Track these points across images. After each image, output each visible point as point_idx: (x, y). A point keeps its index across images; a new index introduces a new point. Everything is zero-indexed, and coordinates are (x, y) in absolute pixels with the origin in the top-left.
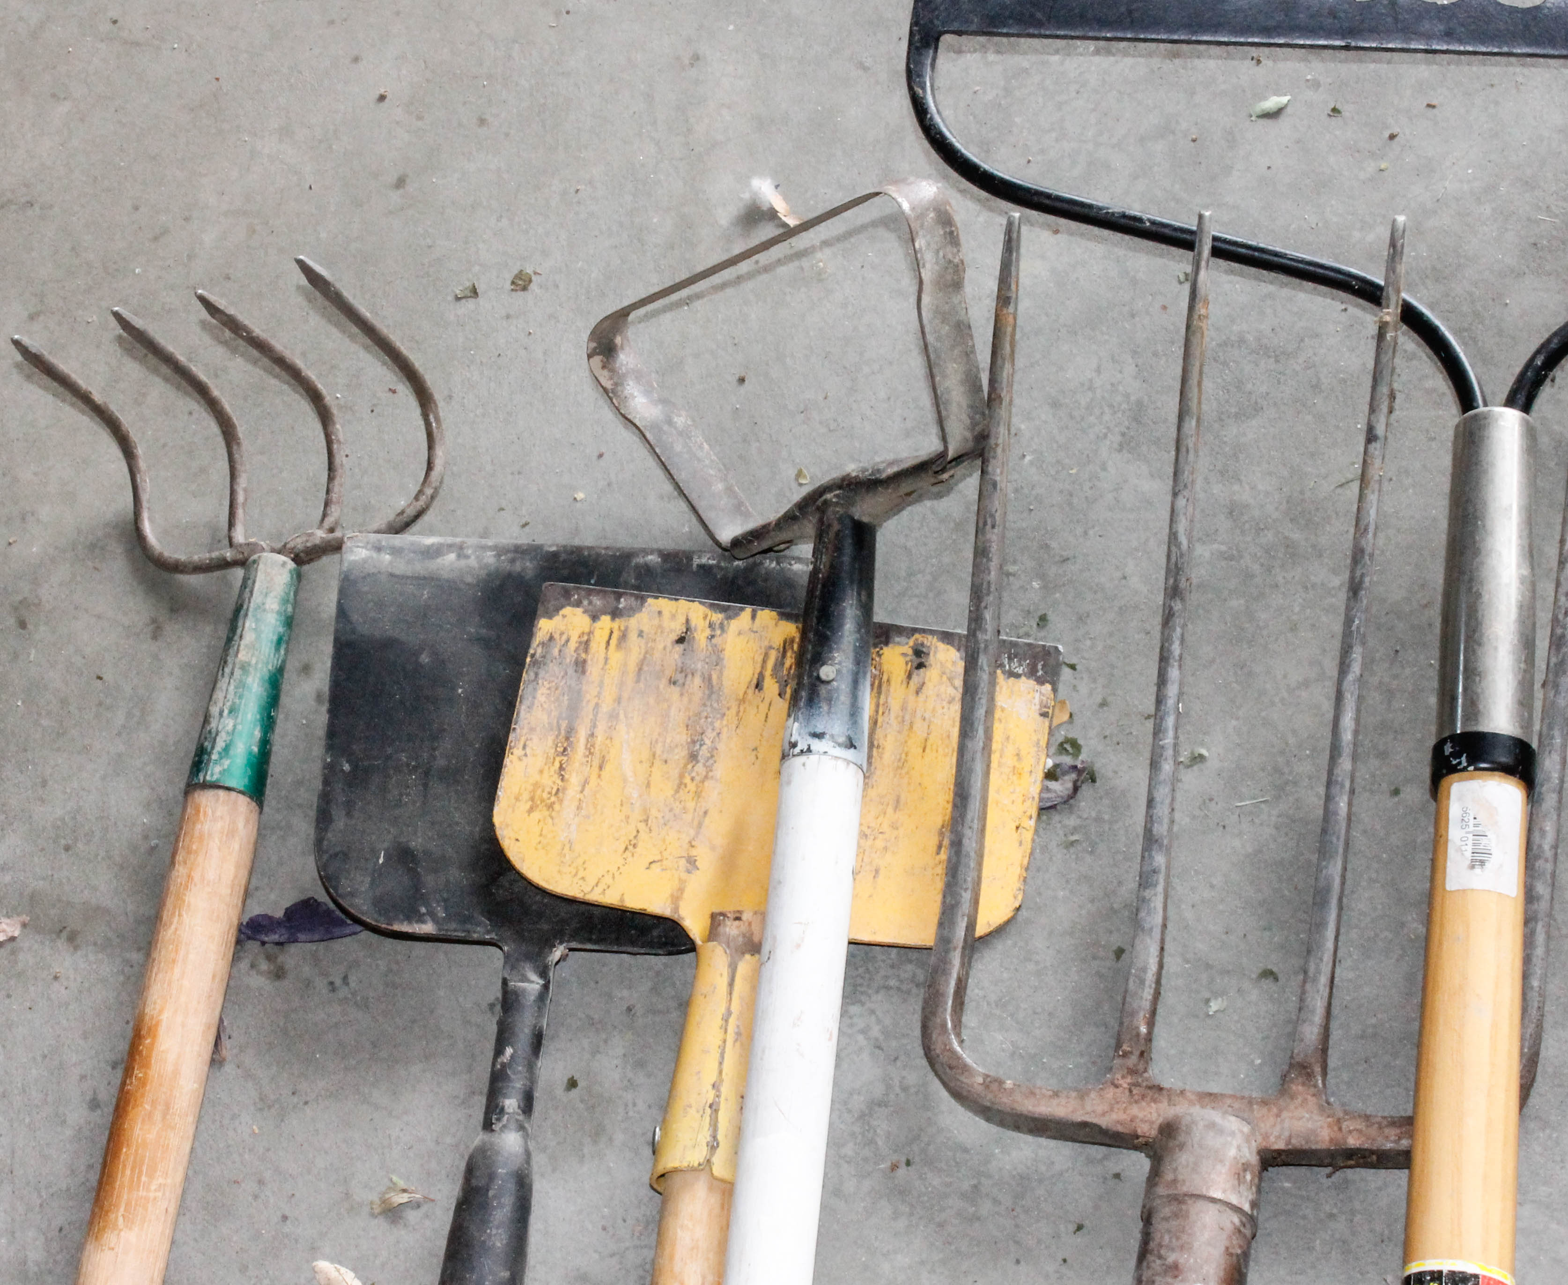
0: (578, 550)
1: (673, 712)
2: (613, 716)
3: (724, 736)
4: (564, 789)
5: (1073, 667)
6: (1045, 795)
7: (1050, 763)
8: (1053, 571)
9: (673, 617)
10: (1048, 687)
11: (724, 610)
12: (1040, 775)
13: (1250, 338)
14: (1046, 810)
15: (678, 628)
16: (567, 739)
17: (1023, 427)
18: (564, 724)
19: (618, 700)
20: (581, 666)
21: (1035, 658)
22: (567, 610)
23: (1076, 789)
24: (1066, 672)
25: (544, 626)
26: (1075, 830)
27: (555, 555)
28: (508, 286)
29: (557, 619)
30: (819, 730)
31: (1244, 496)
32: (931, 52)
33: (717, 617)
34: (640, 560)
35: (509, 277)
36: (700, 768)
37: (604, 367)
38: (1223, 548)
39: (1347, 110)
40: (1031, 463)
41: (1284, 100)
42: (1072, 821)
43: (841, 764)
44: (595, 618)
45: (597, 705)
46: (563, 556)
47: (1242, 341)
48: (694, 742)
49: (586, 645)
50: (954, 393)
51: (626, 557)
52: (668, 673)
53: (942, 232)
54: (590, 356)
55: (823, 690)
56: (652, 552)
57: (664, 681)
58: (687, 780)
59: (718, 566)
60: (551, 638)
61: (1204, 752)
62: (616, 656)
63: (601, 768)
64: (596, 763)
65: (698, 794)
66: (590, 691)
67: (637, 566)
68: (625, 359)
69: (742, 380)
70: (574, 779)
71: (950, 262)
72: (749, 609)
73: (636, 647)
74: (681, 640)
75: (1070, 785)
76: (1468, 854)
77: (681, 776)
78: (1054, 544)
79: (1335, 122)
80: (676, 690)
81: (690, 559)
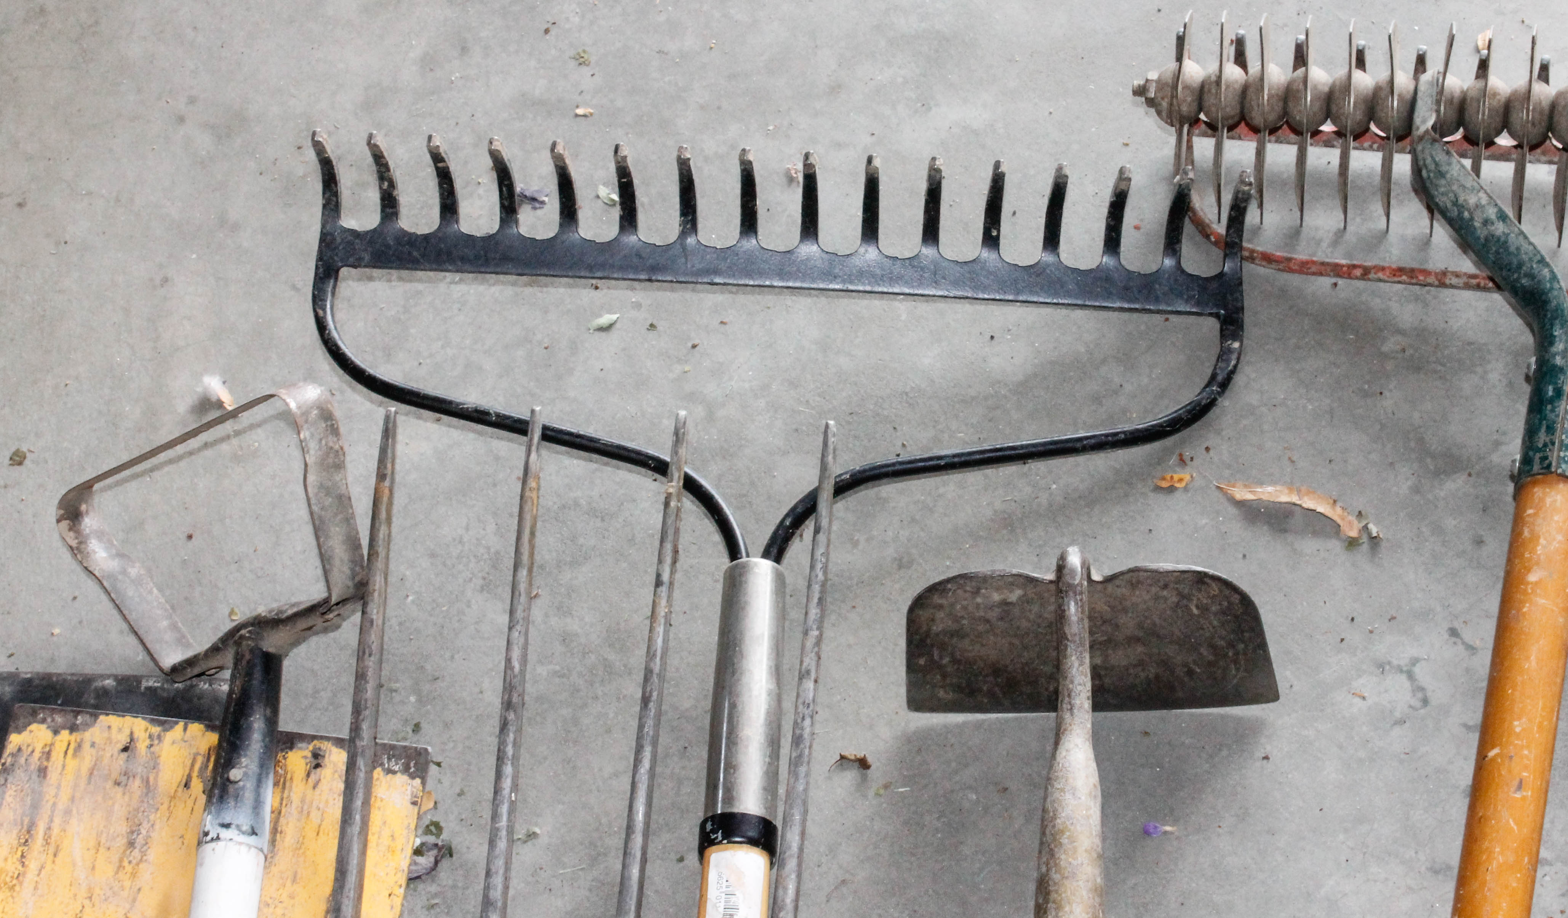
0: (47, 677)
1: (117, 807)
2: (68, 812)
3: (157, 827)
4: (25, 873)
5: (439, 764)
6: (413, 868)
7: (418, 842)
8: (426, 688)
9: (120, 730)
10: (418, 781)
11: (161, 723)
12: (409, 851)
13: (583, 502)
14: (413, 880)
15: (123, 739)
16: (29, 832)
17: (408, 573)
18: (26, 821)
19: (72, 799)
20: (43, 772)
21: (409, 758)
22: (34, 727)
23: (436, 862)
24: (433, 768)
25: (14, 740)
26: (436, 895)
27: (29, 681)
28: (7, 461)
29: (25, 734)
30: (227, 820)
31: (573, 625)
32: (332, 281)
33: (156, 730)
34: (99, 684)
35: (8, 454)
36: (136, 853)
37: (70, 529)
38: (557, 668)
39: (661, 325)
40: (413, 602)
41: (614, 317)
42: (433, 888)
43: (244, 849)
44: (56, 732)
45: (54, 804)
46: (37, 682)
47: (577, 504)
48: (132, 832)
49: (48, 755)
50: (337, 551)
51: (88, 680)
52: (115, 775)
53: (324, 425)
54: (58, 521)
55: (231, 789)
56: (108, 677)
57: (110, 784)
58: (126, 863)
59: (162, 688)
60: (20, 750)
61: (537, 830)
62: (71, 763)
63: (55, 855)
64: (52, 850)
65: (134, 875)
66: (49, 791)
67: (96, 690)
68: (89, 523)
69: (190, 537)
70: (33, 865)
71: (331, 448)
72: (181, 724)
73: (88, 756)
74: (125, 749)
75: (432, 859)
76: (721, 910)
77: (121, 861)
78: (428, 667)
79: (652, 335)
80: (120, 790)
81: (139, 682)
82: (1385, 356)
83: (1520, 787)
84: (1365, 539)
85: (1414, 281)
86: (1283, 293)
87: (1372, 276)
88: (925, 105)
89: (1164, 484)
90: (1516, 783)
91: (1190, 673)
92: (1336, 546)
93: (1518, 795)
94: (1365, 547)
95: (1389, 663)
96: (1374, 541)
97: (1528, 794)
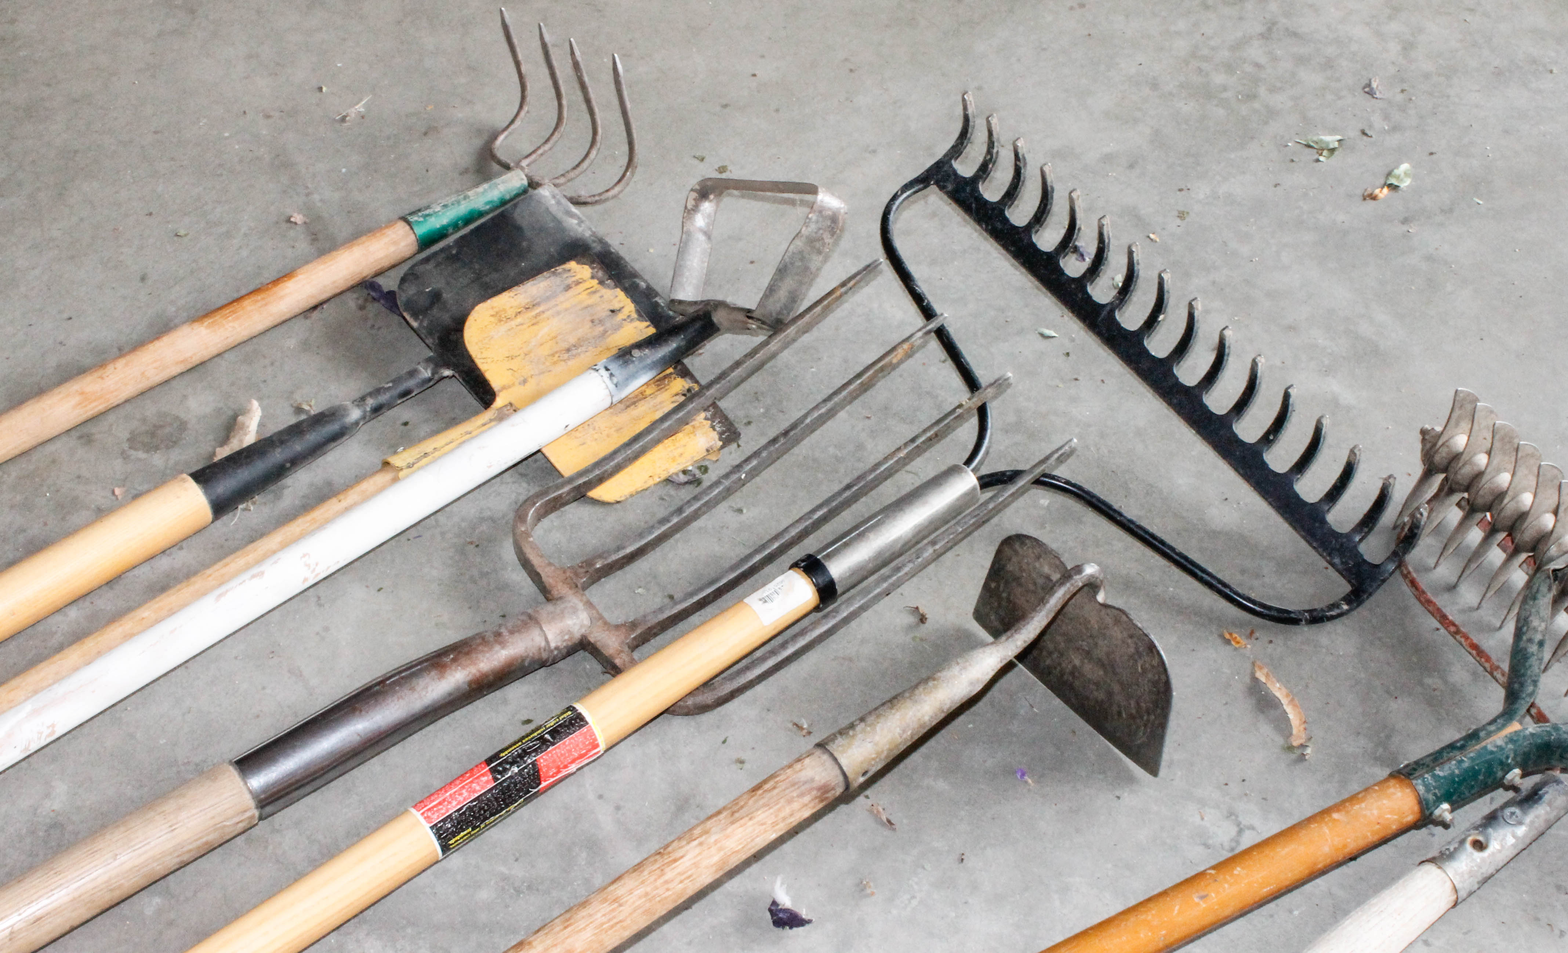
0: (620, 258)
1: (580, 330)
2: (558, 313)
3: (588, 354)
4: (512, 320)
5: (739, 446)
6: (674, 476)
7: (690, 468)
8: (774, 411)
9: (620, 301)
10: (721, 443)
11: (640, 315)
12: (681, 467)
13: (940, 398)
14: (668, 481)
15: (616, 306)
16: (534, 306)
17: (825, 358)
18: (538, 300)
19: (566, 310)
20: (568, 288)
21: (728, 430)
22: (586, 267)
23: (686, 483)
24: (734, 445)
25: (572, 265)
26: (670, 496)
27: (611, 253)
28: (716, 167)
29: (579, 266)
30: (609, 367)
31: (870, 445)
32: (921, 186)
33: (634, 315)
34: (637, 281)
35: (721, 164)
36: (566, 356)
37: (694, 199)
38: (839, 455)
39: (1072, 357)
40: (813, 372)
41: (1054, 334)
42: (673, 492)
43: (603, 386)
44: (593, 277)
45: (557, 305)
46: (613, 256)
47: (937, 397)
48: (575, 346)
49: (578, 283)
51: (634, 275)
52: (595, 317)
53: (829, 224)
54: (692, 190)
55: (628, 357)
56: (645, 281)
57: (589, 318)
58: (557, 355)
59: (663, 308)
60: (569, 271)
61: (745, 511)
62: (584, 296)
63: (533, 325)
64: (534, 321)
65: (555, 363)
66: (561, 298)
67: (634, 283)
68: (707, 206)
69: (752, 262)
70: (519, 320)
71: (823, 239)
72: (648, 323)
73: (595, 298)
74: (613, 311)
75: (686, 480)
76: (765, 595)
77: (556, 352)
78: (785, 403)
79: (1062, 358)
80: (590, 324)
81: (656, 296)
82: (1421, 683)
83: (1202, 898)
84: (1298, 752)
85: (1478, 658)
86: (1405, 610)
87: (1458, 637)
88: (1328, 371)
89: (1227, 636)
90: (1203, 893)
91: (1119, 713)
92: (1280, 741)
93: (1196, 900)
94: (1293, 756)
95: (1237, 817)
96: (1302, 758)
97: (1203, 905)
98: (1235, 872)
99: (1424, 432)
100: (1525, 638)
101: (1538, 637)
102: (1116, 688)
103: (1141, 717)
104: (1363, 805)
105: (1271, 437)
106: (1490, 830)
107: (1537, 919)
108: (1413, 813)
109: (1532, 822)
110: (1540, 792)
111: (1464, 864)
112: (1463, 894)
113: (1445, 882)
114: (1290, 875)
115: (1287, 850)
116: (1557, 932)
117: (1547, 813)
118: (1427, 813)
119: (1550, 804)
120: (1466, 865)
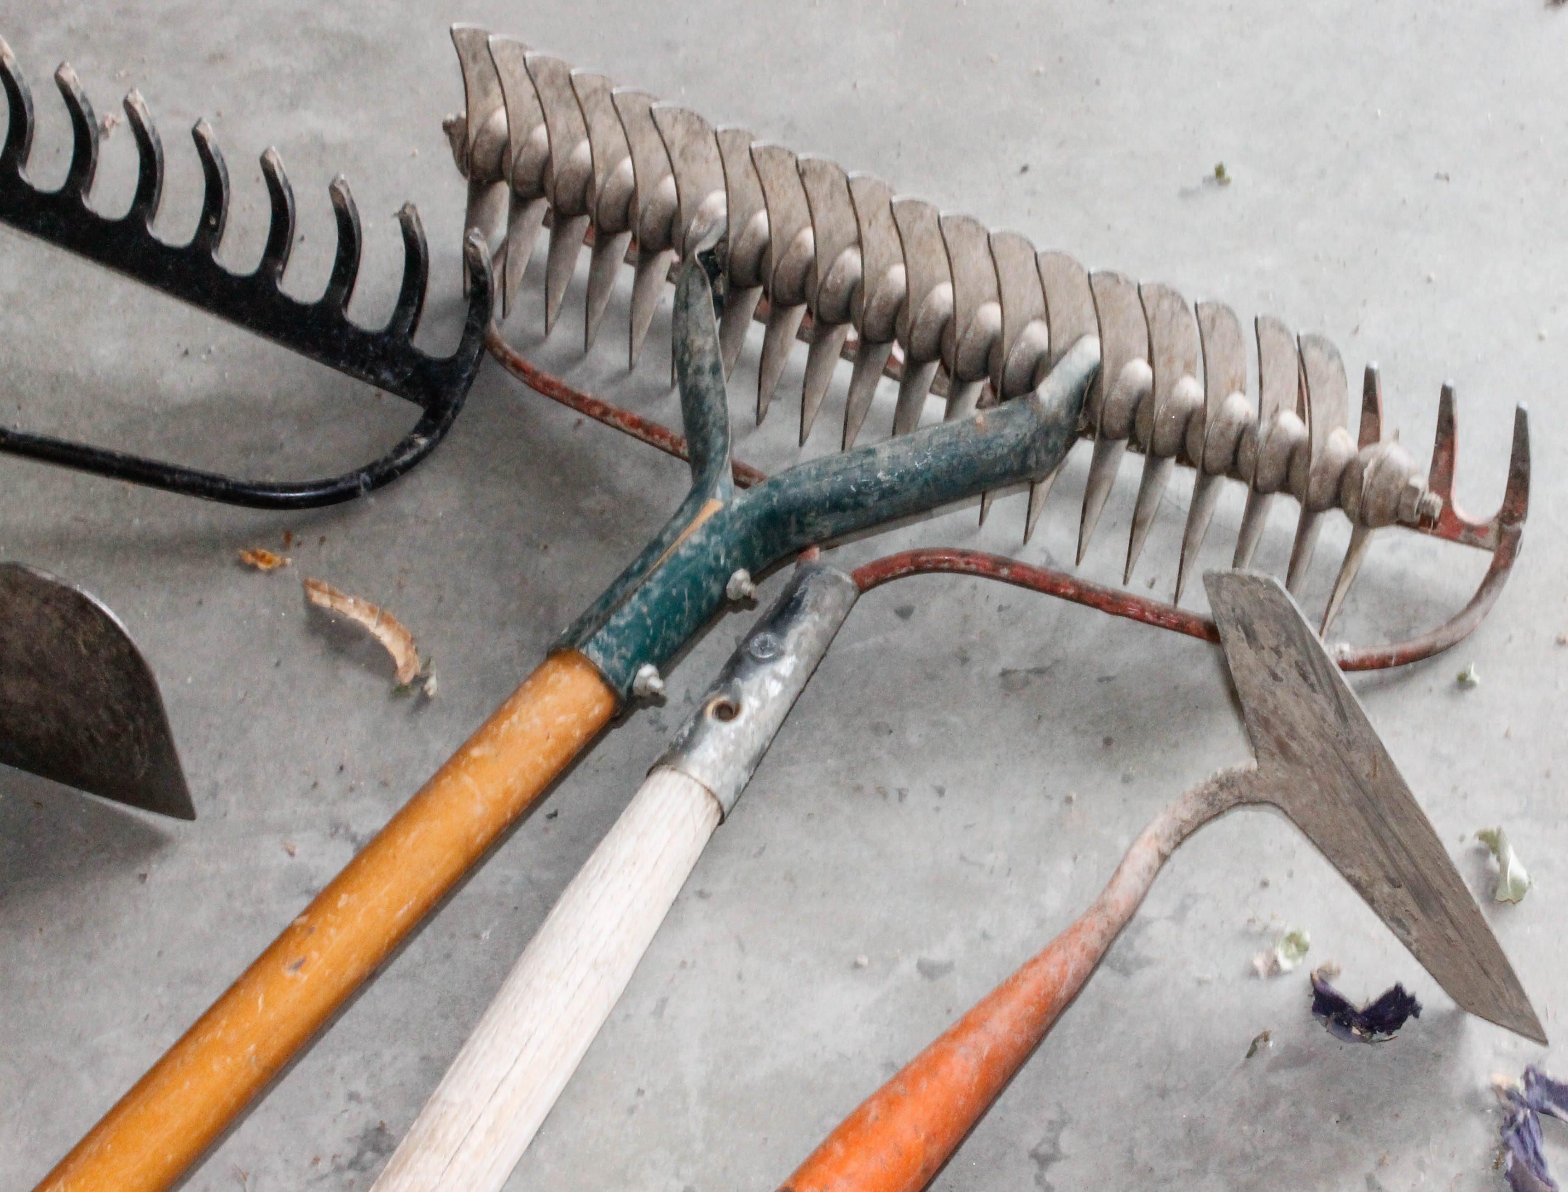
82: (578, 512)
83: (298, 966)
84: (416, 692)
85: (649, 439)
86: (520, 411)
87: (610, 419)
88: (293, 104)
89: (250, 559)
90: (297, 960)
92: (382, 686)
93: (289, 974)
94: (411, 701)
95: (347, 828)
96: (423, 698)
97: (303, 977)
98: (341, 904)
99: (447, 127)
100: (690, 371)
101: (707, 362)
102: (67, 700)
103: (125, 729)
104: (515, 718)
105: (213, 222)
106: (737, 681)
107: (859, 789)
108: (599, 700)
109: (798, 645)
110: (797, 594)
111: (711, 750)
112: (727, 797)
113: (690, 789)
114: (433, 873)
115: (413, 835)
116: (893, 795)
117: (815, 623)
118: (623, 691)
119: (815, 607)
120: (715, 749)
